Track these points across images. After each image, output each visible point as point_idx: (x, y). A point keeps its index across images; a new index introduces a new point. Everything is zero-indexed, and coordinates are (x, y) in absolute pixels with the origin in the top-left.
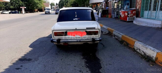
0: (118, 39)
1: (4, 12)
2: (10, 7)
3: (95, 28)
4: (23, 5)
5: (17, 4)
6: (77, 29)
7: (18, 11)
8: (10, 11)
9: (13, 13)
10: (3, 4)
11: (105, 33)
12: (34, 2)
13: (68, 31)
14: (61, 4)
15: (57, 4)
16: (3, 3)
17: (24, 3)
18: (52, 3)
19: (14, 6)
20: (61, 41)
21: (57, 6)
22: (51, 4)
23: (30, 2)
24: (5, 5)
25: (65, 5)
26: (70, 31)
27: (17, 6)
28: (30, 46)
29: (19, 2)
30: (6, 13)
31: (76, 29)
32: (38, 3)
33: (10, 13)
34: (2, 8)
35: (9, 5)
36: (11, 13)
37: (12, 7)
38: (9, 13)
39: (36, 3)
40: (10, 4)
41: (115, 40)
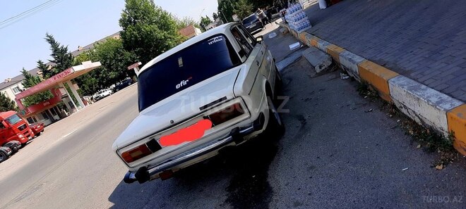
0: (355, 80)
1: (101, 95)
2: (110, 77)
3: (225, 98)
4: (134, 59)
5: (121, 61)
6: (176, 121)
7: (129, 78)
8: (114, 86)
9: (121, 87)
10: (93, 77)
11: (320, 67)
12: (157, 40)
13: (157, 138)
14: (224, 11)
15: (215, 17)
16: (90, 73)
17: (135, 52)
18: (203, 20)
19: (117, 71)
20: (150, 171)
21: (218, 20)
22: (201, 25)
23: (147, 43)
24: (96, 78)
25: (236, 8)
26: (160, 134)
27: (122, 67)
28: (111, 199)
29: (122, 55)
30: (105, 94)
31: (173, 124)
32: (166, 38)
33: (114, 91)
34: (92, 86)
35: (104, 73)
36: (117, 90)
37: (112, 75)
38: (111, 91)
39: (161, 40)
40: (106, 69)
41: (347, 84)
